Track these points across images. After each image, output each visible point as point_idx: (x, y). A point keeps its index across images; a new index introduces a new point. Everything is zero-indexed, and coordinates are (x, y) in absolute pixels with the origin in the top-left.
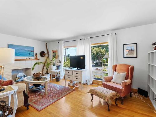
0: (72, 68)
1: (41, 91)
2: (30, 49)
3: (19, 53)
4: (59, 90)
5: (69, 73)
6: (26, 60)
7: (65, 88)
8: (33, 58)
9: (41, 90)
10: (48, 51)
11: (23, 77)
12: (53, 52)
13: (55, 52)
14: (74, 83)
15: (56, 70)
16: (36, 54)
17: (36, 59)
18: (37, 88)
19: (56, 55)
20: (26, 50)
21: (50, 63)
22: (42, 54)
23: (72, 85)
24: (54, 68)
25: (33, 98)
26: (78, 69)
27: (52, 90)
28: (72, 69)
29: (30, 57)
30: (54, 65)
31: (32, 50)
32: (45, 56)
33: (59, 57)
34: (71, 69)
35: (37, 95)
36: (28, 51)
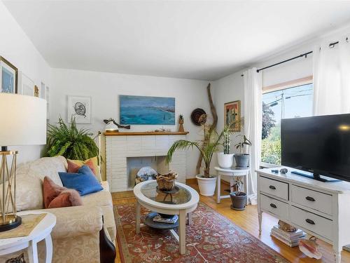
0: (290, 169)
1: (170, 234)
2: (165, 106)
3: (140, 116)
4: (228, 250)
5: (273, 188)
6: (156, 133)
7: (256, 245)
8: (174, 128)
9: (172, 231)
10: (213, 108)
11: (150, 178)
12: (228, 111)
13: (233, 109)
14: (300, 236)
15: (232, 168)
16: (181, 117)
17: (181, 131)
18: (163, 221)
19: (237, 117)
20: (155, 109)
21: (217, 144)
22: (197, 116)
23: (287, 238)
24: (227, 161)
25: (145, 251)
26: (316, 178)
27: (207, 240)
28: (289, 176)
29: (166, 127)
30: (226, 152)
31: (171, 107)
32: (204, 121)
33: (243, 124)
34: (284, 172)
35: (159, 246)
36: (160, 110)
